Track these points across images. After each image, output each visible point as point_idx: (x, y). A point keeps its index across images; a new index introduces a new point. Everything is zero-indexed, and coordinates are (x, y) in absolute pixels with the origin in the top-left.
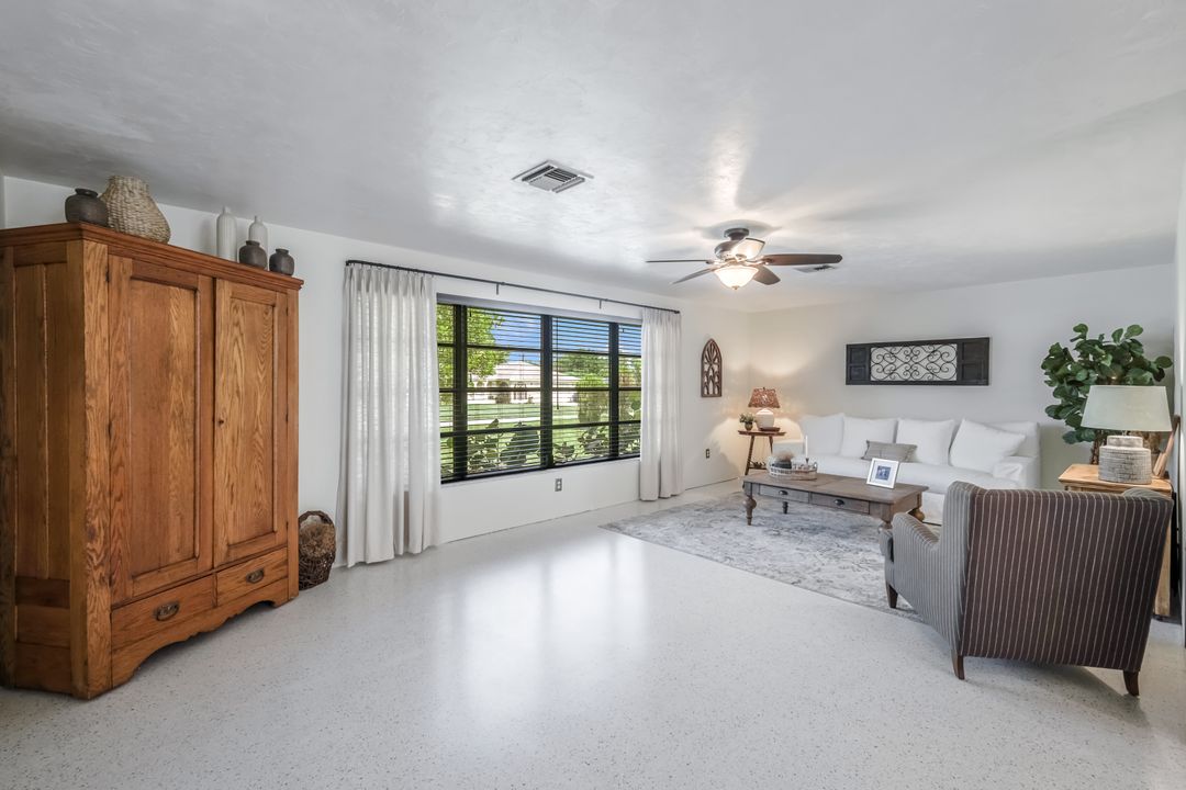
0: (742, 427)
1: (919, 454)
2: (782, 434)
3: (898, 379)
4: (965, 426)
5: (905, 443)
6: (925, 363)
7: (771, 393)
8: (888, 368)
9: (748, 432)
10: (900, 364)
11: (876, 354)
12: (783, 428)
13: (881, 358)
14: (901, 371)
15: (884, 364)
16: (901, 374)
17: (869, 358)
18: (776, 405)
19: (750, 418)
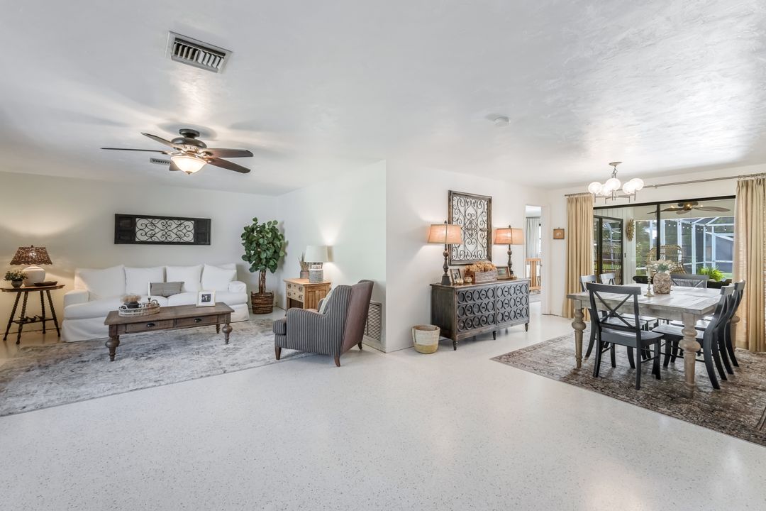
0: (9, 285)
1: (186, 287)
2: (61, 287)
3: (157, 240)
4: (207, 268)
5: (177, 281)
6: (175, 231)
8: (150, 233)
9: (16, 289)
10: (159, 231)
11: (140, 222)
12: (60, 280)
13: (144, 226)
14: (159, 235)
15: (147, 230)
16: (159, 237)
17: (134, 224)
18: (48, 262)
19: (16, 275)
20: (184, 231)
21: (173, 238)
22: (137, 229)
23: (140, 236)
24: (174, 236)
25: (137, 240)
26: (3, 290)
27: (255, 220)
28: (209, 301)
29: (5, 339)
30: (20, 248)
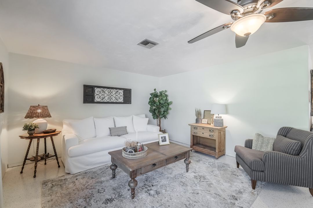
1: (128, 130)
2: (59, 133)
3: (105, 101)
6: (115, 95)
7: (45, 108)
8: (102, 96)
9: (30, 136)
10: (106, 95)
11: (97, 90)
12: (58, 129)
13: (99, 92)
14: (106, 98)
15: (100, 95)
16: (106, 99)
17: (93, 91)
18: (49, 116)
19: (31, 126)
20: (119, 96)
21: (114, 100)
22: (95, 95)
23: (97, 99)
24: (114, 99)
25: (95, 101)
26: (22, 137)
27: (155, 90)
28: (165, 141)
29: (22, 172)
30: (31, 107)
